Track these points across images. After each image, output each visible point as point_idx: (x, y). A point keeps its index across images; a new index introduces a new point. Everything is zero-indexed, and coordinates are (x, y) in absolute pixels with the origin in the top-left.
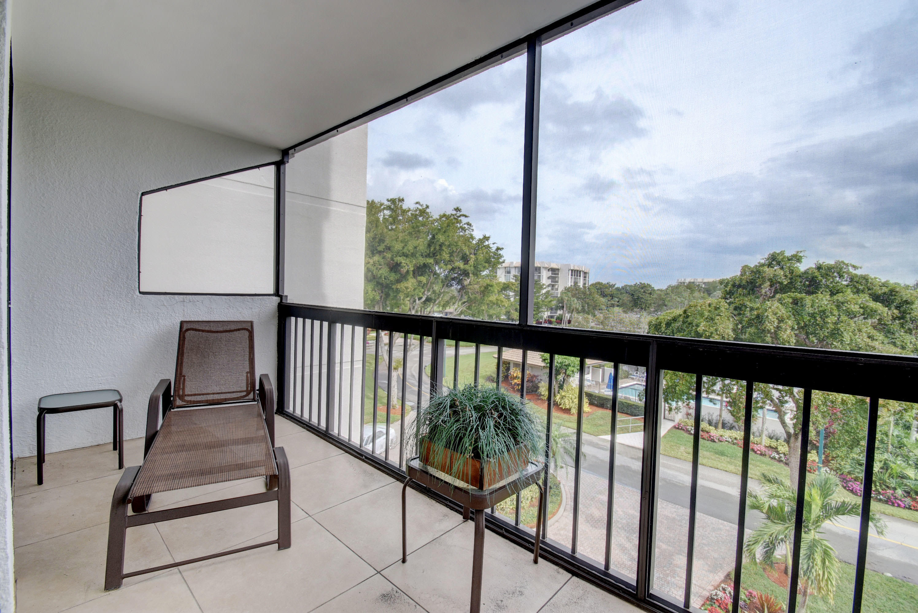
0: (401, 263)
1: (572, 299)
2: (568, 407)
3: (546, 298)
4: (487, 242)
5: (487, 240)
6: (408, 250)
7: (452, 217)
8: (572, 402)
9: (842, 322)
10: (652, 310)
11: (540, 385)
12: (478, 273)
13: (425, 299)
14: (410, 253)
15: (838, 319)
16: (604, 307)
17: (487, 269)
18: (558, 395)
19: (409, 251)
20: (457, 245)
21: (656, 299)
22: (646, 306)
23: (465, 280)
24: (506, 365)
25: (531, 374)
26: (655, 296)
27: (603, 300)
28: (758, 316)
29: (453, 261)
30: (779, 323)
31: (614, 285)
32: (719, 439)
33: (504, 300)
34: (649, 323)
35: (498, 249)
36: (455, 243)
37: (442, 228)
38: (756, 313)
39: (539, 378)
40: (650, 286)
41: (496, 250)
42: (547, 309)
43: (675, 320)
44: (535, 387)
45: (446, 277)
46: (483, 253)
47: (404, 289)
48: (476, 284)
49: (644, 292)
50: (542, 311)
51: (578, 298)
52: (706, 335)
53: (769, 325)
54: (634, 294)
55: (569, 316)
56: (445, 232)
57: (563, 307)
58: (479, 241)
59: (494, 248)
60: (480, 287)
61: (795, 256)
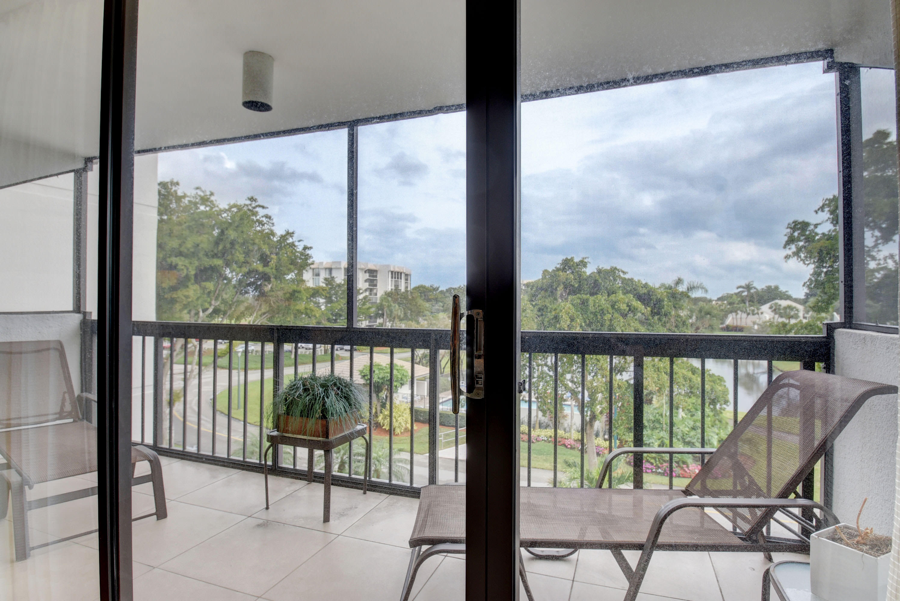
0: (177, 265)
1: (393, 305)
3: (364, 304)
4: (290, 239)
5: (291, 237)
6: (186, 248)
7: (246, 208)
8: (396, 421)
12: (281, 276)
13: (213, 311)
14: (189, 253)
16: (428, 313)
17: (292, 271)
18: (380, 416)
19: (188, 250)
20: (254, 243)
23: (265, 285)
27: (427, 305)
28: (555, 317)
29: (248, 263)
30: (571, 322)
31: (438, 288)
32: (536, 439)
33: (313, 308)
35: (306, 248)
36: (252, 240)
37: (234, 222)
41: (303, 249)
42: (365, 318)
45: (240, 282)
46: (287, 253)
47: (183, 298)
50: (360, 320)
51: (399, 304)
55: (390, 325)
56: (237, 227)
57: (383, 315)
58: (281, 238)
59: (300, 247)
60: (285, 294)
61: (581, 262)
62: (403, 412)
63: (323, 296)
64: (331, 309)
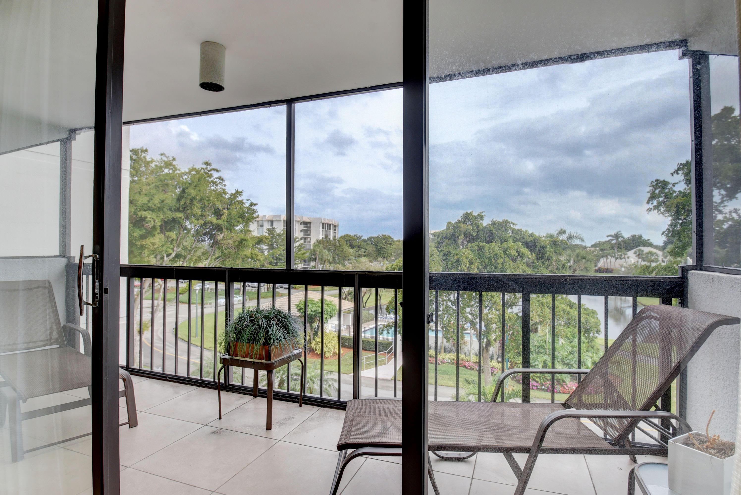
0: (146, 217)
1: (324, 251)
3: (300, 250)
4: (240, 197)
5: (240, 195)
6: (153, 204)
7: (202, 171)
8: (326, 346)
9: (506, 263)
10: (393, 258)
12: (232, 227)
13: (175, 256)
14: (155, 208)
15: (504, 260)
16: (352, 258)
17: (241, 223)
18: (313, 342)
19: (155, 205)
20: (209, 200)
21: (395, 248)
22: (388, 255)
23: (218, 235)
26: (394, 246)
27: (351, 251)
29: (204, 216)
30: (470, 265)
31: (361, 237)
32: (442, 362)
33: (258, 253)
35: (252, 205)
36: (207, 197)
37: (193, 182)
38: (456, 258)
40: (390, 237)
41: (250, 206)
42: (301, 262)
45: (197, 232)
46: (236, 208)
47: (151, 245)
48: (229, 239)
49: (386, 243)
50: (296, 264)
51: (329, 250)
54: (377, 244)
55: (321, 267)
56: (196, 186)
57: (316, 259)
58: (231, 196)
59: (247, 204)
60: (234, 242)
61: (479, 215)
62: (332, 340)
63: (266, 243)
64: (273, 254)
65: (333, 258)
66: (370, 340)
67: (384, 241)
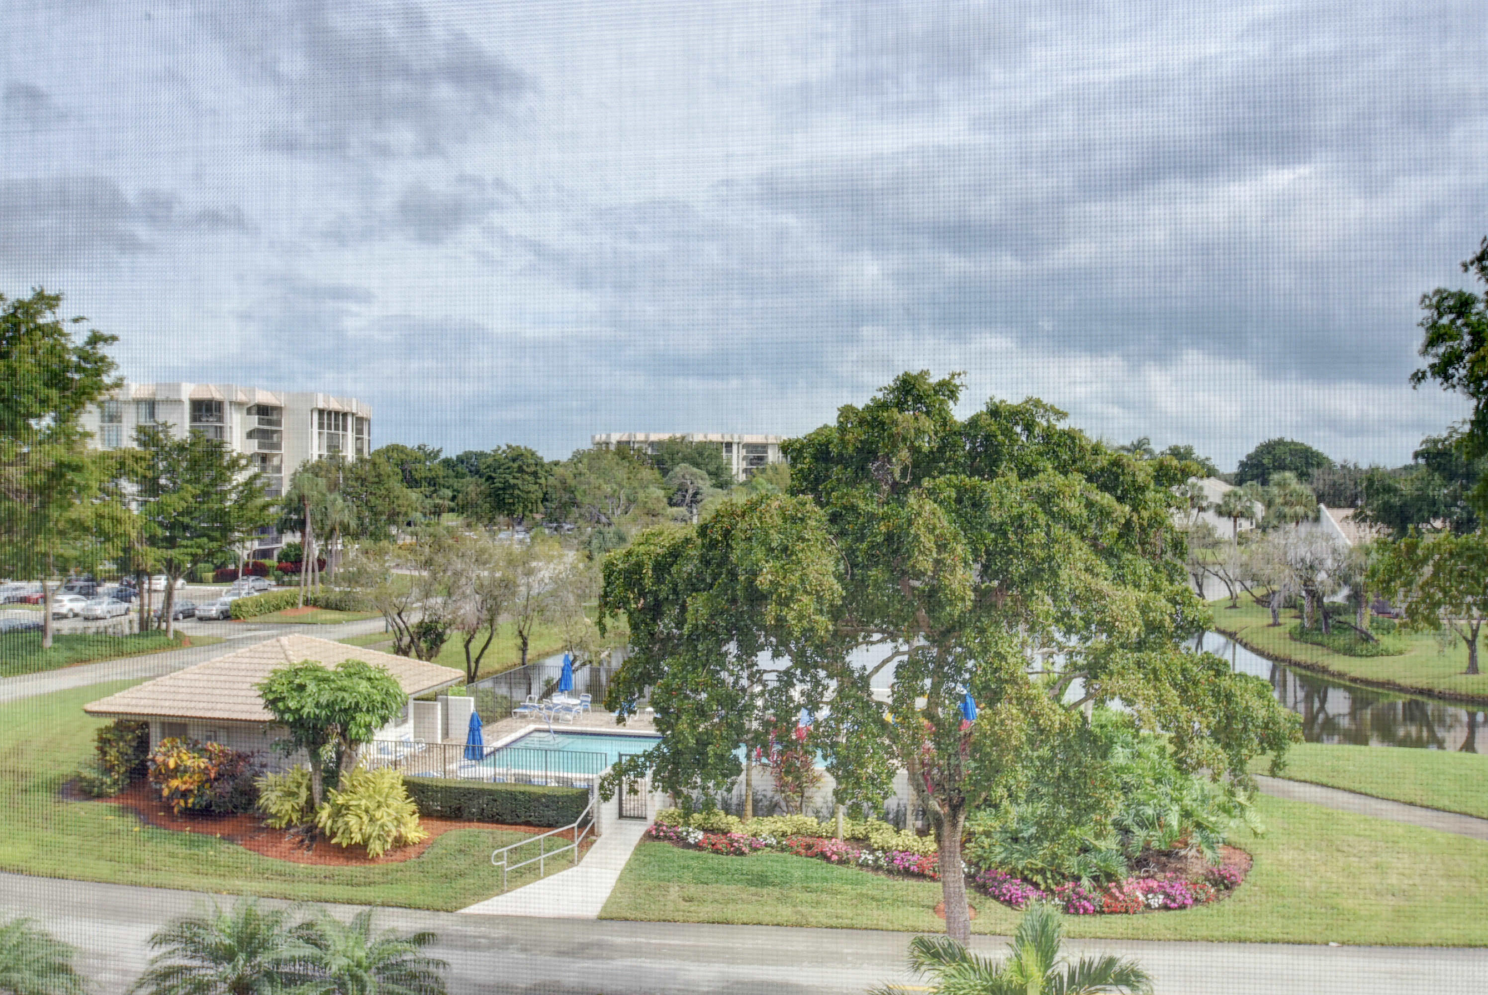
1: (331, 497)
2: (357, 838)
3: (250, 497)
4: (48, 313)
5: (51, 307)
8: (371, 820)
9: (1056, 542)
10: (539, 516)
11: (260, 783)
12: (20, 423)
16: (417, 516)
17: (51, 408)
18: (322, 808)
21: (554, 487)
22: (524, 507)
24: (133, 731)
25: (228, 749)
26: (549, 480)
27: (414, 495)
28: (889, 538)
30: (939, 553)
31: (439, 452)
32: (750, 845)
34: (606, 567)
35: (96, 339)
38: (883, 529)
39: (256, 760)
40: (532, 453)
41: (88, 343)
42: (253, 533)
43: (675, 553)
44: (243, 793)
46: (34, 352)
48: (11, 464)
49: (521, 470)
51: (345, 495)
52: (780, 596)
53: (921, 558)
54: (493, 475)
55: (318, 549)
57: (302, 522)
58: (16, 309)
59: (78, 337)
60: (31, 474)
61: (943, 384)
62: (387, 796)
63: (136, 474)
64: (161, 509)
65: (359, 518)
66: (513, 789)
67: (516, 465)
